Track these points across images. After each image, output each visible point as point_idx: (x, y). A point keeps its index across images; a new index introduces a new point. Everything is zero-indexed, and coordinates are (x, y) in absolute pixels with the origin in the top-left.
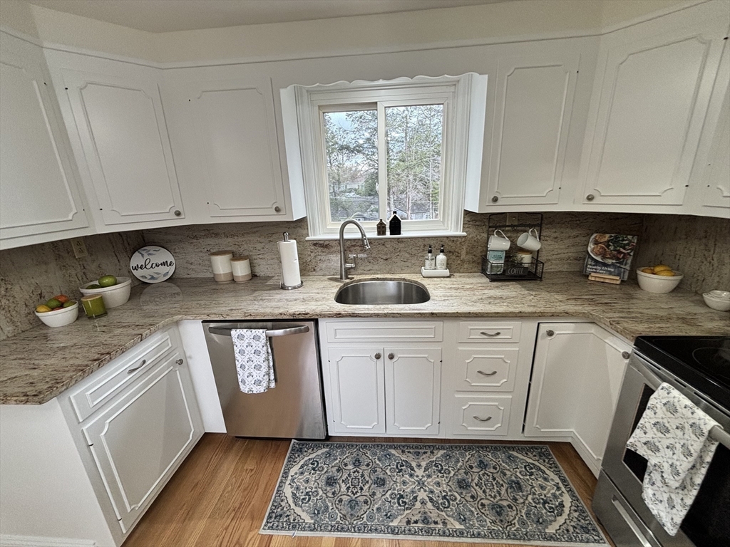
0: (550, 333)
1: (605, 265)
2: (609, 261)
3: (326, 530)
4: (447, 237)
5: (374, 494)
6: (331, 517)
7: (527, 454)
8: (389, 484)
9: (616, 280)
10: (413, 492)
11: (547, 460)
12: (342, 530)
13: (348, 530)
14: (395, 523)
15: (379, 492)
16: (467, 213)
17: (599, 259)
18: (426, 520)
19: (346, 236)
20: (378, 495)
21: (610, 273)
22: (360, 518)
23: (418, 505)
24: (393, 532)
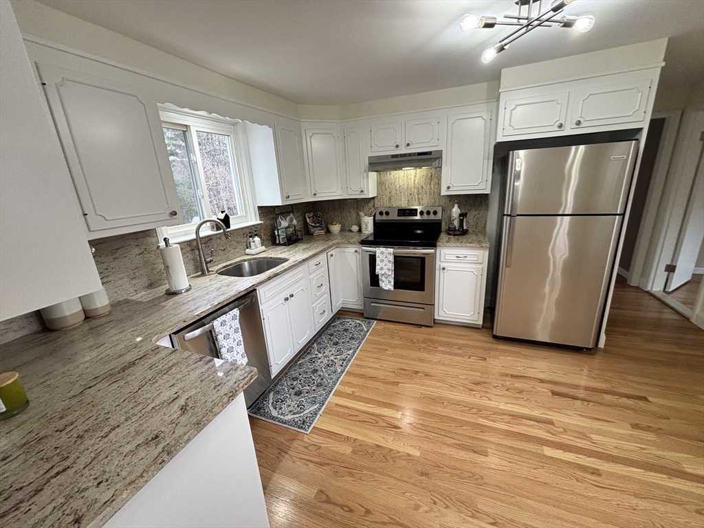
0: (332, 255)
1: (317, 227)
2: (318, 225)
3: (326, 399)
4: (253, 226)
5: (320, 375)
6: (321, 396)
8: (318, 368)
9: (323, 232)
10: (328, 361)
12: (330, 392)
13: (332, 389)
14: (339, 371)
15: (319, 373)
16: (260, 208)
17: (313, 224)
18: (344, 360)
19: (201, 235)
20: (322, 374)
21: (320, 230)
22: (329, 383)
23: (336, 361)
24: (343, 372)
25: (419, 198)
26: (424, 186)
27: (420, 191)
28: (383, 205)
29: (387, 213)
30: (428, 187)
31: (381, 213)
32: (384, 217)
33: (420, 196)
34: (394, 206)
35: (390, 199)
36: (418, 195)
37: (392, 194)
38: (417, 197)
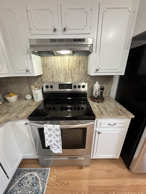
7: (15, 181)
9: (1, 103)
11: (22, 173)
25: (72, 76)
26: (75, 68)
27: (73, 72)
28: (48, 80)
29: (51, 87)
30: (78, 69)
31: (47, 87)
32: (50, 90)
33: (73, 75)
34: (56, 81)
35: (52, 76)
36: (71, 74)
37: (54, 73)
38: (70, 76)
